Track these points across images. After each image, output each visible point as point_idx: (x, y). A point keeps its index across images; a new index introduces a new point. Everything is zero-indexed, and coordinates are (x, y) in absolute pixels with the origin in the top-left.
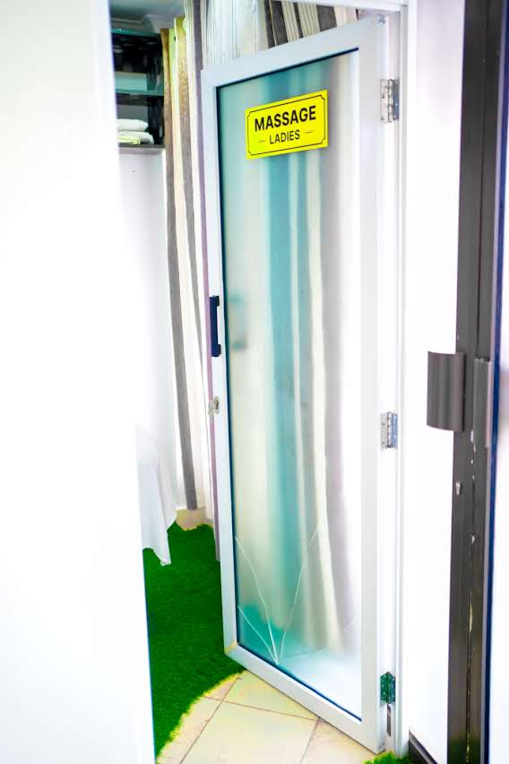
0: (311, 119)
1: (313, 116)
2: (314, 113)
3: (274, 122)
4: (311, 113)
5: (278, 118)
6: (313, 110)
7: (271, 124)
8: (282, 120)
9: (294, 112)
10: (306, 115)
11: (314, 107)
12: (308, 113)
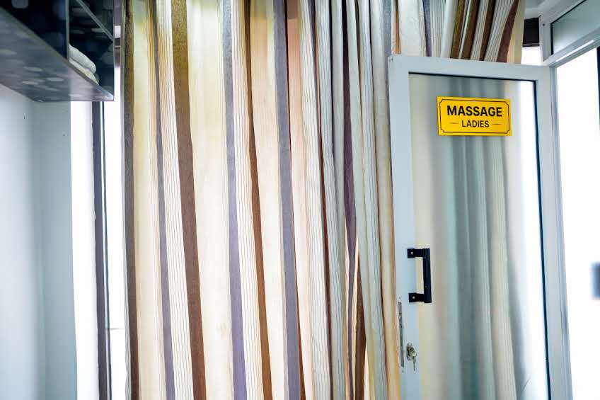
0: (498, 115)
1: (499, 114)
2: (500, 112)
3: (466, 111)
4: (498, 112)
5: (469, 109)
6: (499, 110)
7: (463, 112)
8: (473, 112)
9: (484, 108)
10: (494, 112)
11: (500, 108)
12: (496, 111)
